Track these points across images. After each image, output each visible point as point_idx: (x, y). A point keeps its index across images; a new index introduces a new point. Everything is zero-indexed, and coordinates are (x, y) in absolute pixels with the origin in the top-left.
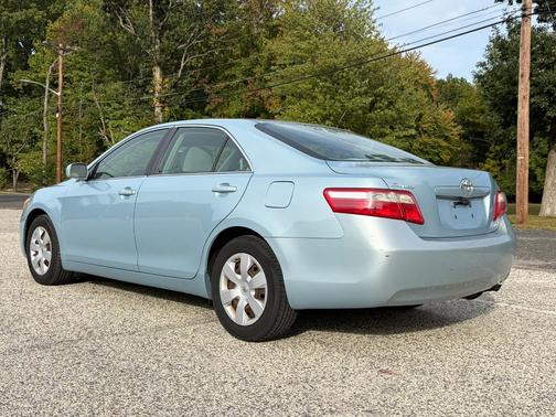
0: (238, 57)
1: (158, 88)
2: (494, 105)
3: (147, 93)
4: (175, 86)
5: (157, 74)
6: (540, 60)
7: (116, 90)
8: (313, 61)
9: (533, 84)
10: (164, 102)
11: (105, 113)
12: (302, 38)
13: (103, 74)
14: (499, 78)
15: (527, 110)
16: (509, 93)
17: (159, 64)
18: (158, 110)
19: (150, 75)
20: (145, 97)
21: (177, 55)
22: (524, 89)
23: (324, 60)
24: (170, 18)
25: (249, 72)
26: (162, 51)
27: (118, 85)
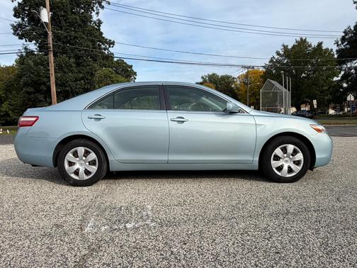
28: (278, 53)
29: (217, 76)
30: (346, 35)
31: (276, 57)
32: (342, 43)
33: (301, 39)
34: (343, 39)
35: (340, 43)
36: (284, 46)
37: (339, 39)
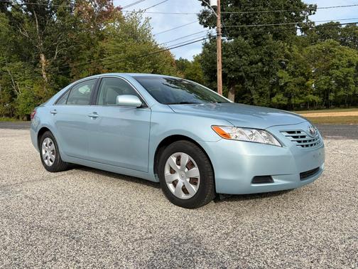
0: (85, 49)
1: (44, 65)
2: (206, 73)
3: (38, 67)
4: (53, 64)
5: (43, 58)
6: (224, 53)
7: (19, 66)
8: (125, 52)
9: (223, 64)
10: (47, 72)
11: (14, 78)
12: (119, 42)
13: (11, 57)
14: (208, 61)
15: (221, 75)
16: (213, 67)
17: (43, 53)
18: (44, 76)
19: (39, 58)
20: (36, 70)
21: (53, 48)
22: (219, 66)
23: (130, 52)
24: (48, 29)
25: (91, 57)
26: (44, 45)
27: (20, 63)
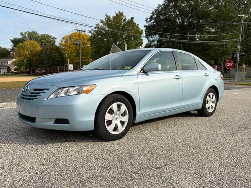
28: (102, 22)
29: (37, 34)
30: (154, 15)
31: (101, 24)
32: (150, 21)
33: (119, 12)
34: (151, 18)
35: (149, 20)
36: (107, 16)
37: (149, 18)
